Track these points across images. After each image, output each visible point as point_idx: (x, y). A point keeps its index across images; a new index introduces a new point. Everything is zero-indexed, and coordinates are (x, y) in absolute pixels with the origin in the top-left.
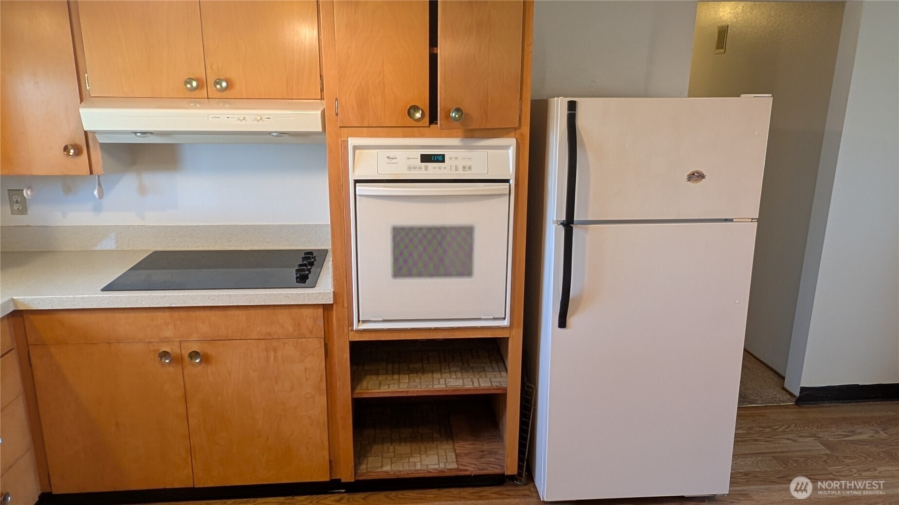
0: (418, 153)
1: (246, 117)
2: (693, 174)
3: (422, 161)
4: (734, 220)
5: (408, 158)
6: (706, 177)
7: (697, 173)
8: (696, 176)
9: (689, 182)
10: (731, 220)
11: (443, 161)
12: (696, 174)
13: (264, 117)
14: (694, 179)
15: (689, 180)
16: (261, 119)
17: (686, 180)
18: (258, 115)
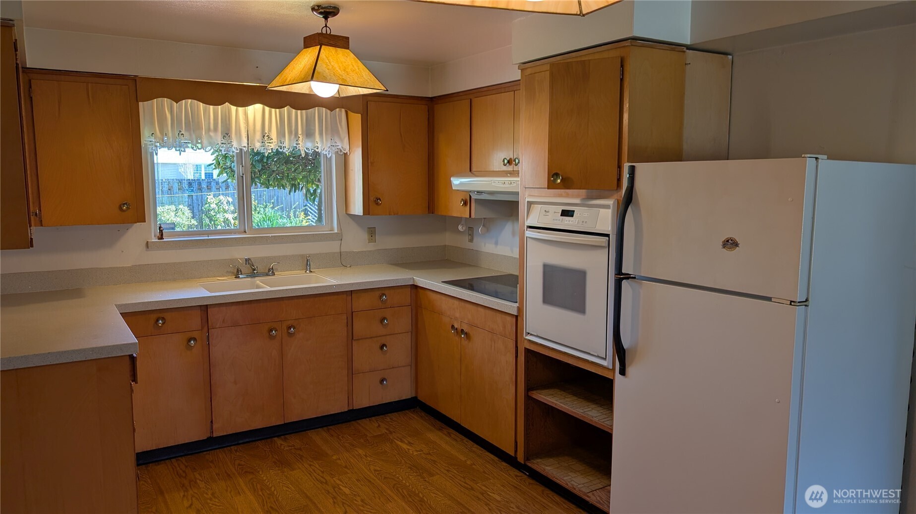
0: (560, 209)
1: (505, 182)
2: (728, 241)
3: (562, 215)
4: (773, 300)
5: (555, 212)
6: (739, 246)
7: (732, 240)
8: (730, 244)
9: (724, 250)
10: (769, 299)
11: (572, 216)
12: (730, 241)
13: (512, 182)
14: (728, 246)
15: (724, 247)
16: (511, 183)
17: (721, 247)
18: (510, 180)
